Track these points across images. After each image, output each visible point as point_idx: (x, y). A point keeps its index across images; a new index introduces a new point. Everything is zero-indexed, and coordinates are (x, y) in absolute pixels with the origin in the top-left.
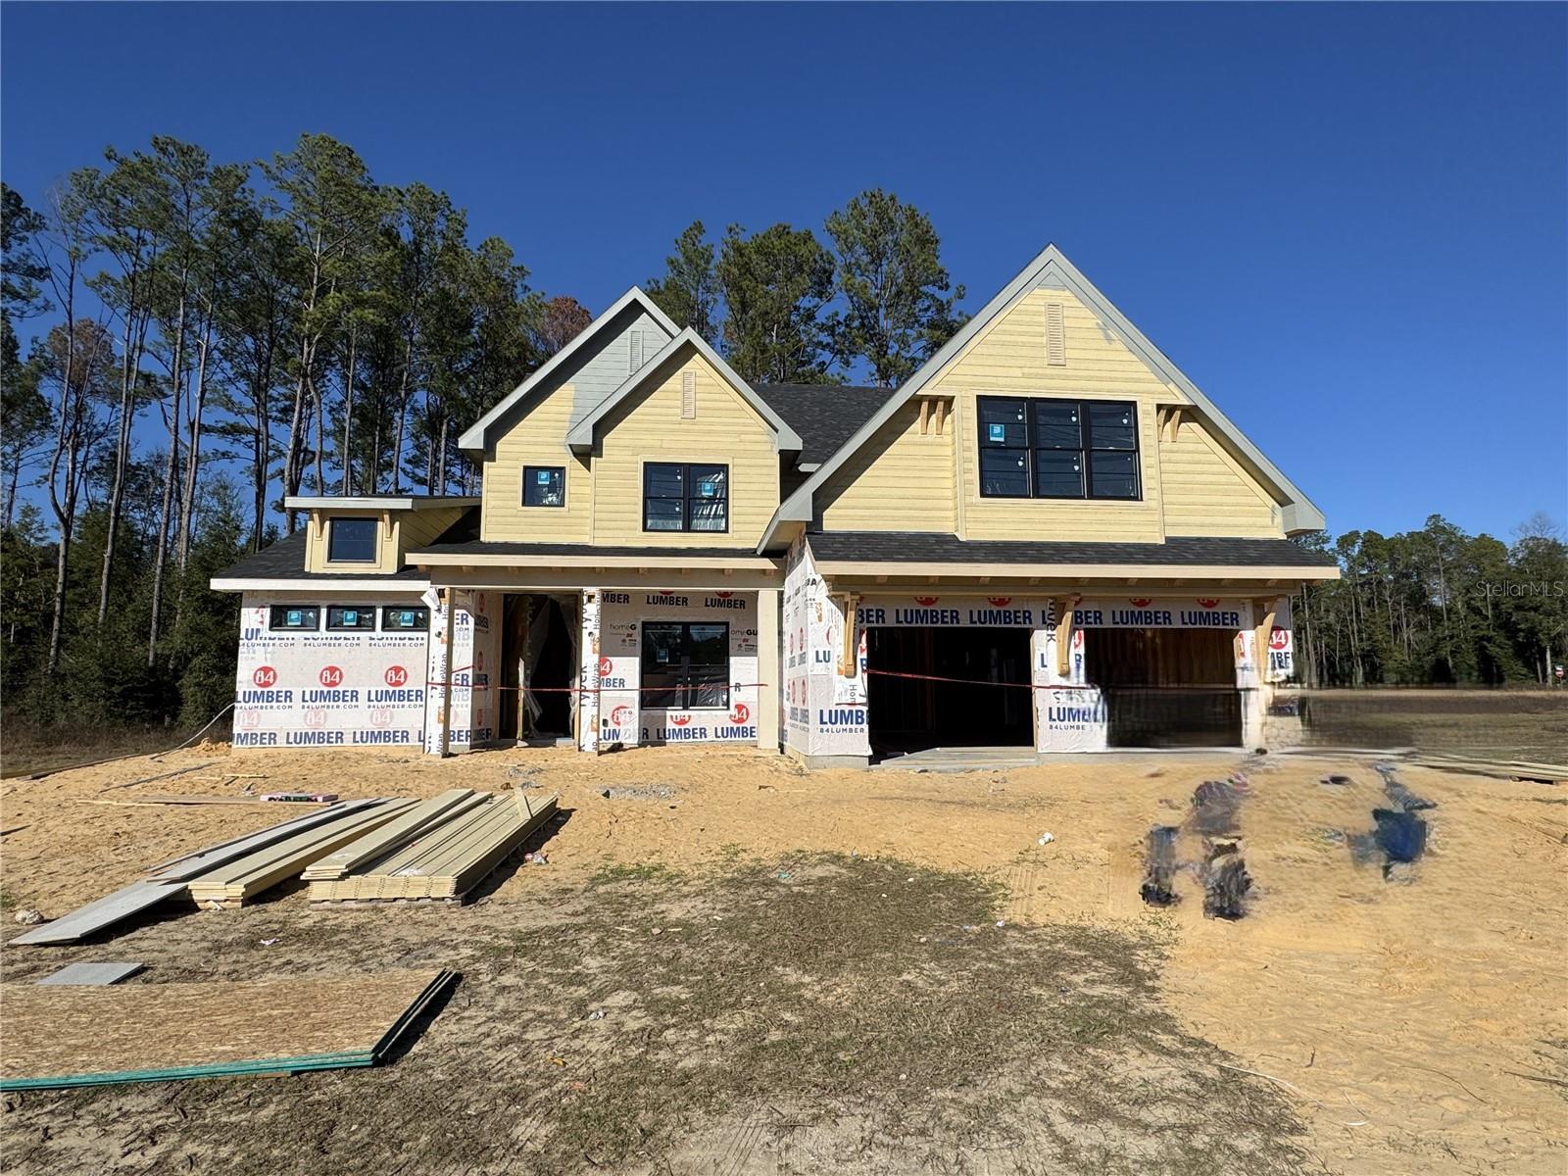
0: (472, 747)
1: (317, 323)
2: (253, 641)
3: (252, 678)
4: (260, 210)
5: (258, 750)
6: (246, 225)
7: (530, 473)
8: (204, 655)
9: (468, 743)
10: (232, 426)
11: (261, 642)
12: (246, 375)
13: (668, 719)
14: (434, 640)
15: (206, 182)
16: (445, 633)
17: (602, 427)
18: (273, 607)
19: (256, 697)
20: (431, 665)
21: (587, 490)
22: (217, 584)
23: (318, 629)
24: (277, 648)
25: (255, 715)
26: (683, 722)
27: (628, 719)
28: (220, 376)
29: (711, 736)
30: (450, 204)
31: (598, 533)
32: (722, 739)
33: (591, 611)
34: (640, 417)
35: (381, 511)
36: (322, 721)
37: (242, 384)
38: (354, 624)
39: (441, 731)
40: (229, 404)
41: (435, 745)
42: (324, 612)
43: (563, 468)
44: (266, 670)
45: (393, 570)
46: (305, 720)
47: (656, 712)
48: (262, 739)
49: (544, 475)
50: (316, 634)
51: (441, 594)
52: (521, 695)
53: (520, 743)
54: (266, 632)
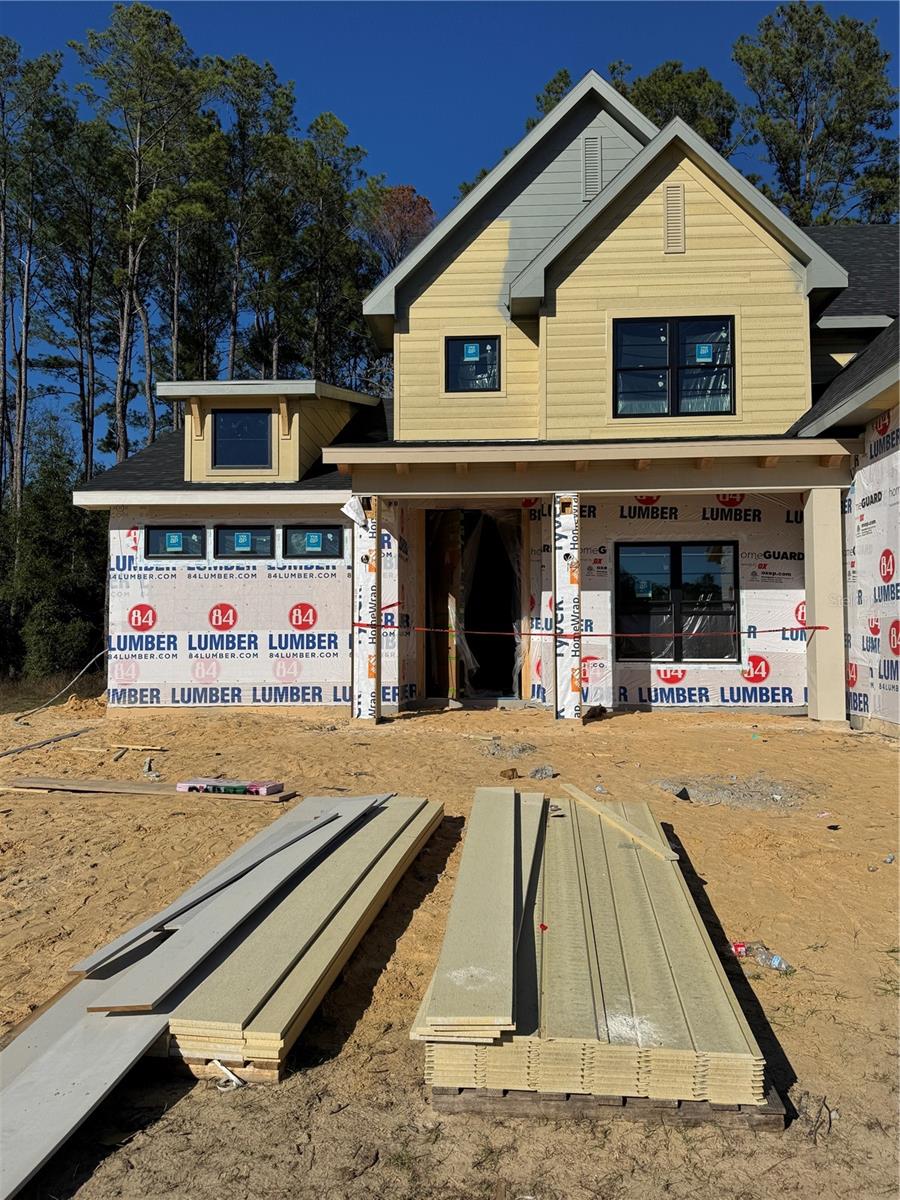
0: (401, 709)
1: (140, 225)
2: (126, 571)
3: (127, 619)
4: (74, 106)
5: (138, 713)
6: (59, 126)
7: (454, 345)
8: (44, 602)
9: (396, 704)
10: (56, 358)
11: (136, 573)
12: (67, 303)
13: (654, 676)
14: (359, 567)
15: (19, 77)
16: (373, 557)
17: (557, 272)
18: (148, 529)
19: (135, 643)
20: (357, 600)
21: (535, 366)
22: (81, 499)
23: (204, 556)
24: (155, 580)
25: (133, 666)
26: (674, 679)
27: (598, 674)
28: (41, 306)
29: (715, 700)
30: (275, 77)
31: (551, 423)
32: (731, 704)
33: (567, 522)
34: (606, 255)
35: (276, 399)
36: (214, 674)
37: (64, 313)
38: (248, 549)
39: (373, 688)
40: (50, 336)
41: (366, 705)
42: (210, 534)
43: (498, 337)
44: (143, 609)
45: (293, 476)
46: (194, 672)
47: (637, 666)
48: (142, 696)
49: (472, 349)
50: (202, 563)
51: (366, 505)
52: (453, 642)
53: (453, 704)
54: (141, 561)
